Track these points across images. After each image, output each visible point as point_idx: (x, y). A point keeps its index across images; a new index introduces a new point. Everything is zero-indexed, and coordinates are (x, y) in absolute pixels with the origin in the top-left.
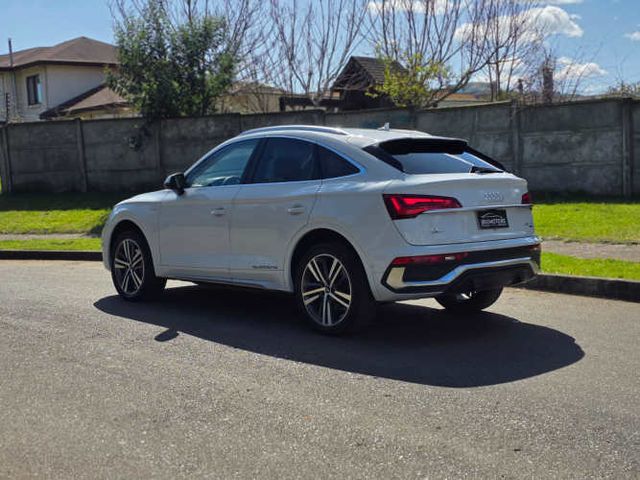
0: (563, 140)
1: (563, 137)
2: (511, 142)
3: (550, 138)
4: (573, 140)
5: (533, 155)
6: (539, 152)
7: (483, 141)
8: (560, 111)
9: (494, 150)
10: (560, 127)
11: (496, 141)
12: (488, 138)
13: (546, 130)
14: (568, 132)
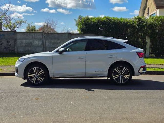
0: (56, 42)
1: (56, 41)
2: (43, 42)
3: (53, 41)
4: (58, 42)
5: (48, 45)
6: (50, 44)
7: (35, 41)
8: (55, 35)
9: (38, 43)
10: (55, 39)
11: (39, 41)
12: (37, 41)
13: (52, 39)
14: (57, 40)
